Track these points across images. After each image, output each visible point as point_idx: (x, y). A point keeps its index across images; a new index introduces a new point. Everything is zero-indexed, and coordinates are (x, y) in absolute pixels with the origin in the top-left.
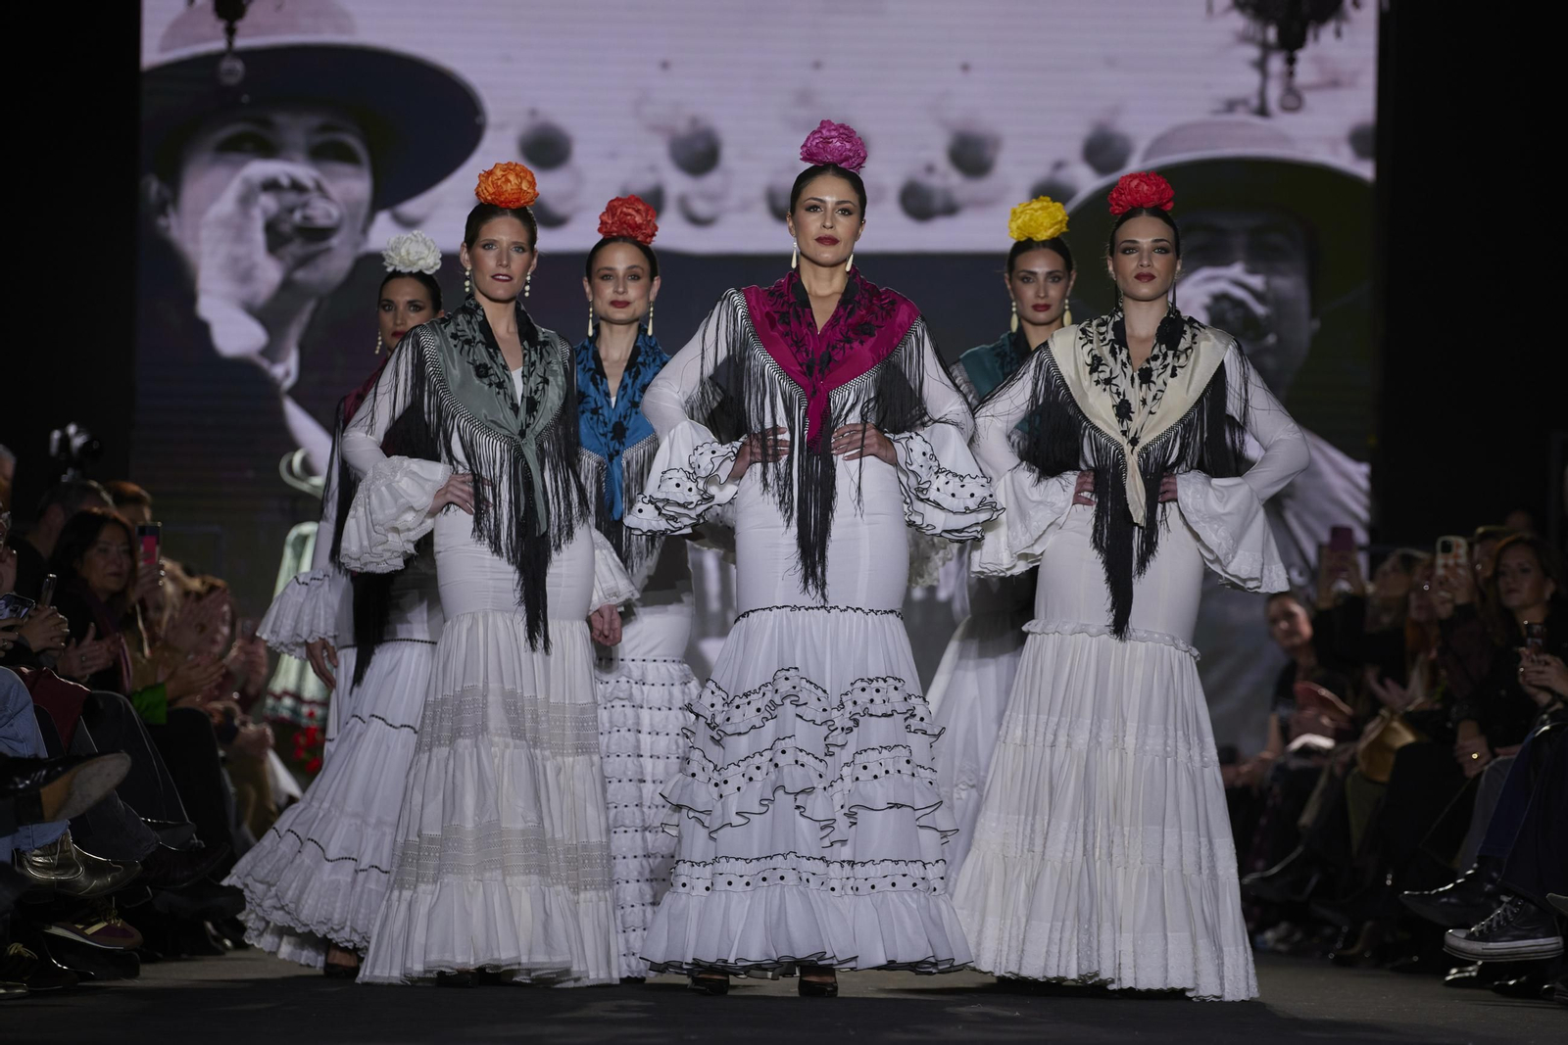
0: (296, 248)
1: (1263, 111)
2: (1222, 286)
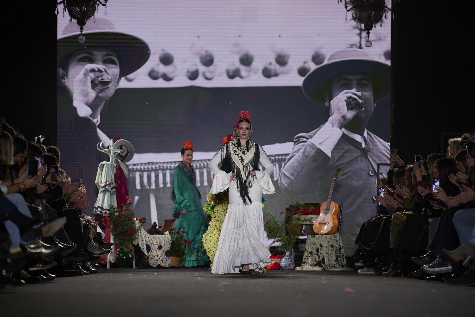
0: (99, 87)
1: (360, 47)
2: (350, 95)
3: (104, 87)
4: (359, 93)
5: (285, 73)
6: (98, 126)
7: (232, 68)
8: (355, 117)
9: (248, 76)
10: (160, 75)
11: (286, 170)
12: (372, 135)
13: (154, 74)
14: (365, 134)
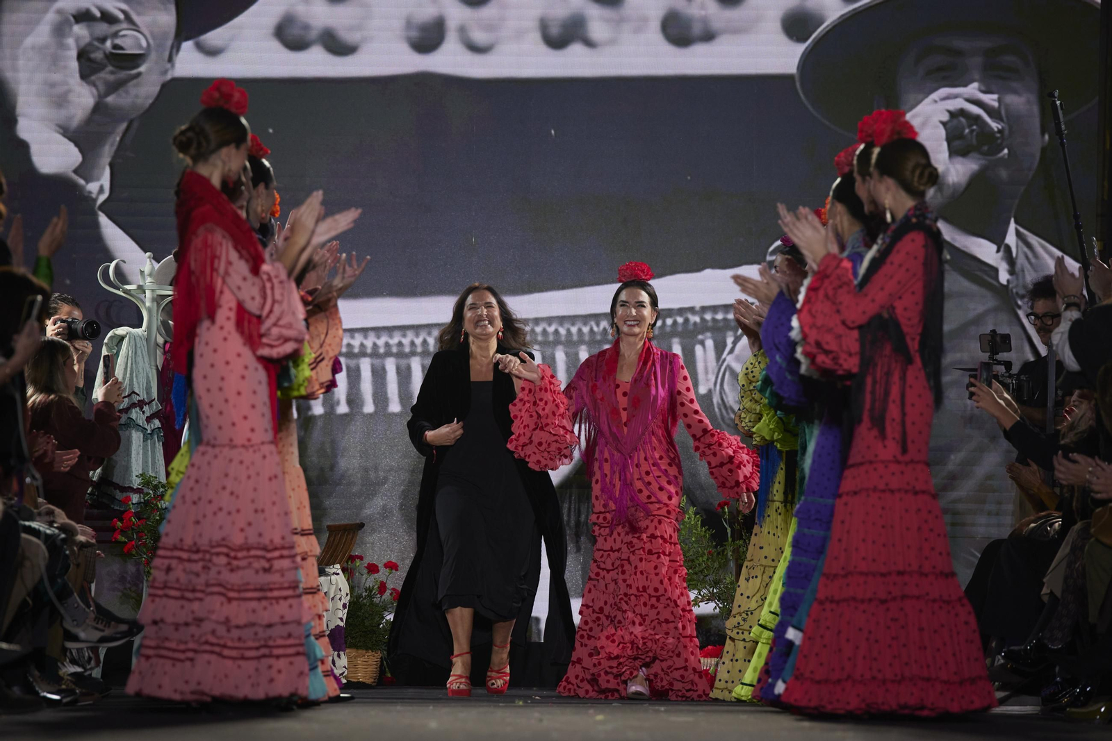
0: (107, 75)
2: (959, 104)
3: (123, 74)
4: (991, 99)
5: (736, 31)
6: (104, 207)
7: (560, 12)
8: (975, 180)
9: (612, 42)
10: (314, 34)
11: (738, 359)
12: (1034, 240)
13: (294, 32)
14: (1011, 239)
